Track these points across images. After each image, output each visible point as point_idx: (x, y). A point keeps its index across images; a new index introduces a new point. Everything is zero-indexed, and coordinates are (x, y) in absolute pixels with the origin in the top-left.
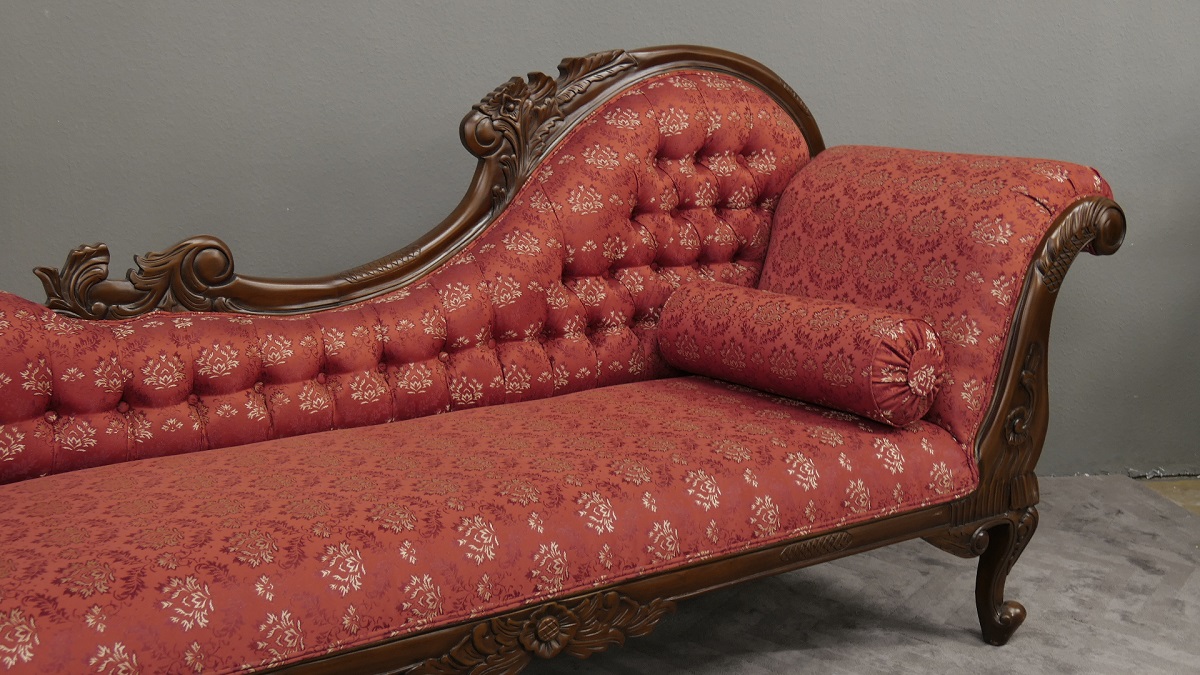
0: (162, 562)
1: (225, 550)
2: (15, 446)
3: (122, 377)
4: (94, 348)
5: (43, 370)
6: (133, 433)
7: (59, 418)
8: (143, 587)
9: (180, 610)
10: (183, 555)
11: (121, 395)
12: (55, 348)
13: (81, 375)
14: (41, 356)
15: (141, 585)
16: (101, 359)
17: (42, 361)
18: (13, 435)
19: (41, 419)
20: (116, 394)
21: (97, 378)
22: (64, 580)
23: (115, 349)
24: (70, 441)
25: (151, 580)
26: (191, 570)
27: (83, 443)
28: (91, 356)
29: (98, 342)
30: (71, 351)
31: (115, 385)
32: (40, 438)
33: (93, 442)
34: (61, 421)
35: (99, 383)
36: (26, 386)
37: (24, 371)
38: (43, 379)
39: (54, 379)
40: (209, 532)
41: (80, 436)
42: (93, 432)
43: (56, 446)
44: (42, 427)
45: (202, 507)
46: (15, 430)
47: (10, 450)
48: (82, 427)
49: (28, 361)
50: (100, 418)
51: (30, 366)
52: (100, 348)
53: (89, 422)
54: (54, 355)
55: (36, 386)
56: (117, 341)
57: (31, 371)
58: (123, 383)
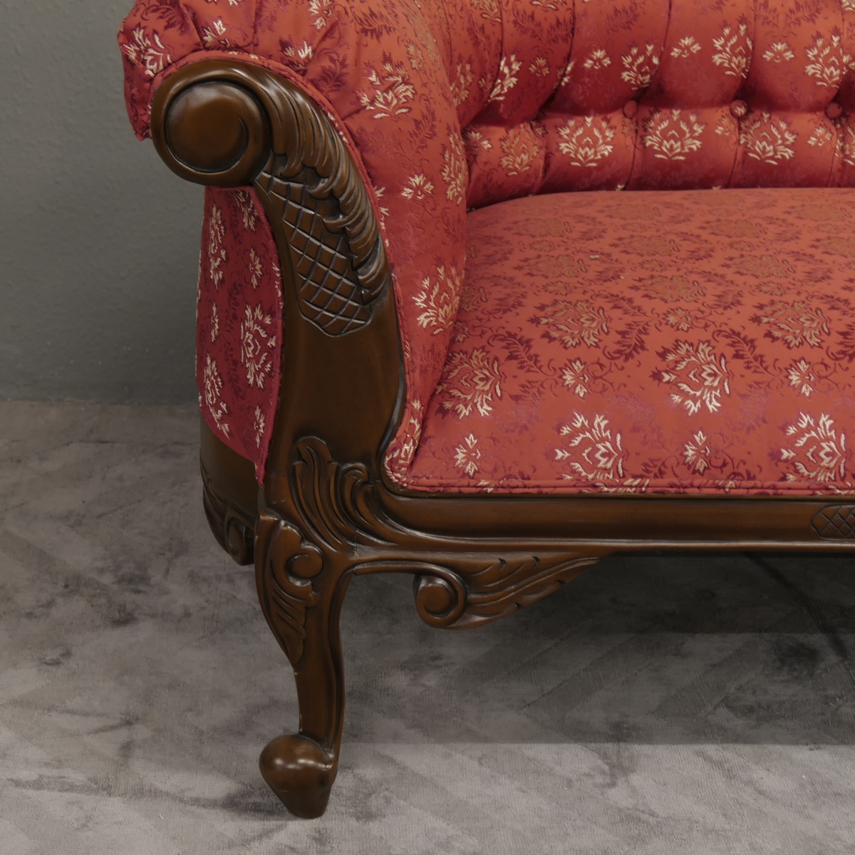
0: (672, 319)
1: (756, 320)
2: (689, 142)
3: (841, 66)
4: (812, 19)
5: (741, 41)
6: (843, 150)
7: (749, 111)
8: (643, 348)
9: (684, 387)
10: (700, 315)
11: (835, 92)
12: (763, 12)
13: (789, 55)
14: (743, 20)
15: (641, 346)
16: (819, 36)
17: (743, 28)
18: (690, 125)
19: (726, 109)
20: (829, 89)
21: (809, 62)
22: (544, 321)
23: (840, 26)
24: (759, 146)
25: (655, 341)
26: (708, 336)
27: (775, 151)
28: (807, 29)
29: (818, 11)
30: (782, 17)
31: (831, 76)
32: (723, 135)
33: (788, 153)
34: (751, 117)
35: (810, 69)
36: (717, 59)
37: (717, 38)
38: (740, 53)
39: (753, 56)
40: (740, 294)
41: (773, 141)
42: (791, 139)
43: (740, 150)
44: (725, 121)
45: (737, 261)
46: (693, 118)
47: (682, 146)
48: (778, 129)
49: (725, 25)
50: (804, 121)
51: (727, 31)
52: (820, 21)
53: (789, 124)
54: (760, 21)
55: (730, 61)
56: (843, 12)
57: (728, 39)
58: (841, 75)
